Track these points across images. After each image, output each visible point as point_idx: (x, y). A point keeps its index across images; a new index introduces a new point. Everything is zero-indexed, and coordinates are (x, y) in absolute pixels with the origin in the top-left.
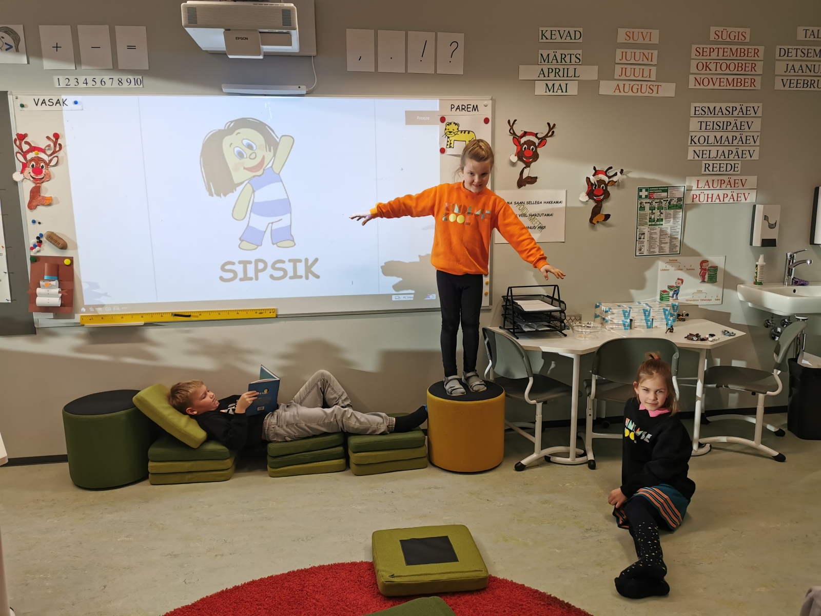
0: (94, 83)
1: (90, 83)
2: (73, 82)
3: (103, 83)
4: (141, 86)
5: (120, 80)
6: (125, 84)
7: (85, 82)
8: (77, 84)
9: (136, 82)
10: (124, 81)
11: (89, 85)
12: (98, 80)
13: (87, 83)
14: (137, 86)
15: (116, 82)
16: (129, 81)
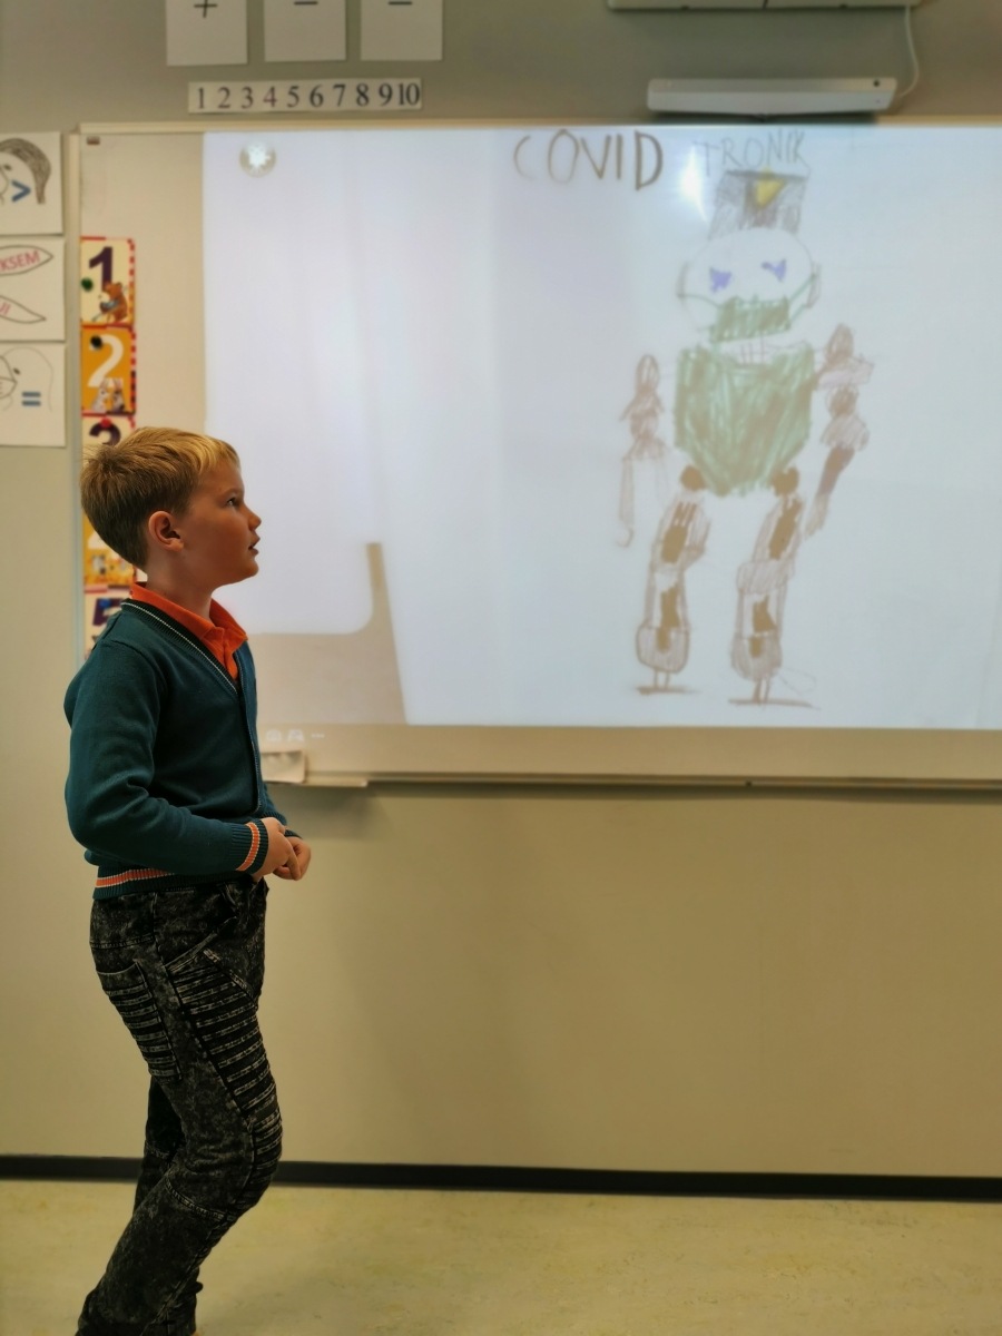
0: (292, 100)
1: (283, 98)
2: (237, 102)
3: (317, 99)
4: (419, 105)
5: (362, 89)
6: (376, 102)
7: (269, 97)
8: (247, 102)
9: (405, 95)
10: (373, 94)
11: (281, 106)
12: (304, 94)
13: (273, 101)
14: (407, 106)
15: (351, 95)
16: (386, 91)
